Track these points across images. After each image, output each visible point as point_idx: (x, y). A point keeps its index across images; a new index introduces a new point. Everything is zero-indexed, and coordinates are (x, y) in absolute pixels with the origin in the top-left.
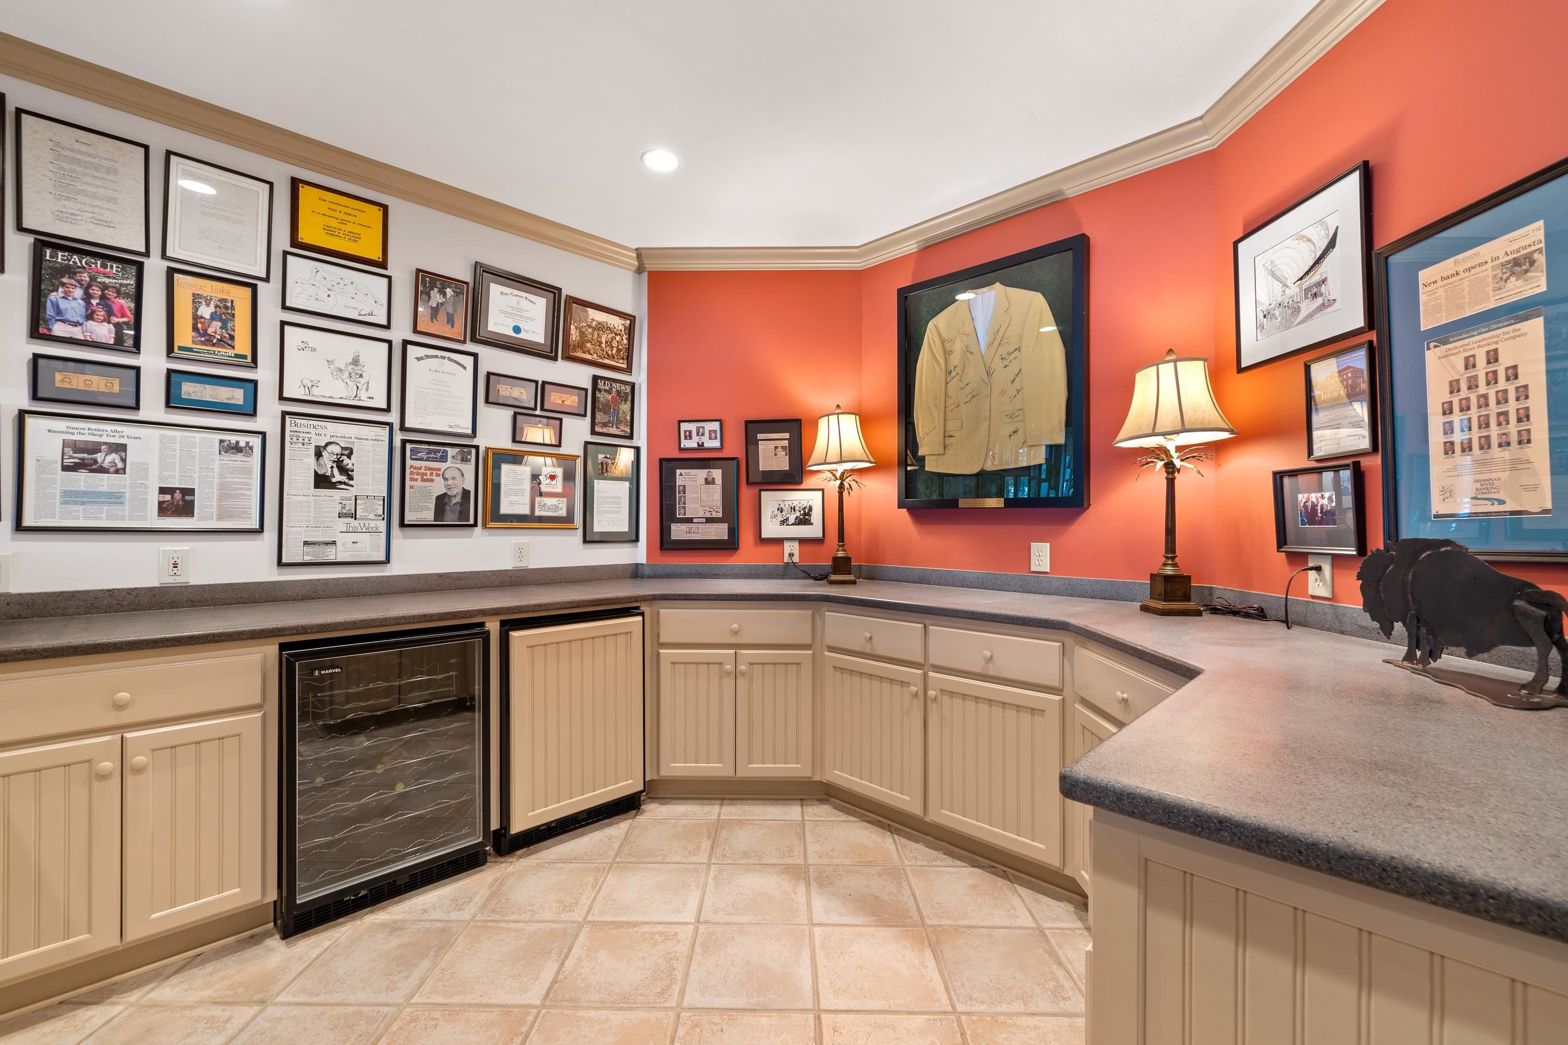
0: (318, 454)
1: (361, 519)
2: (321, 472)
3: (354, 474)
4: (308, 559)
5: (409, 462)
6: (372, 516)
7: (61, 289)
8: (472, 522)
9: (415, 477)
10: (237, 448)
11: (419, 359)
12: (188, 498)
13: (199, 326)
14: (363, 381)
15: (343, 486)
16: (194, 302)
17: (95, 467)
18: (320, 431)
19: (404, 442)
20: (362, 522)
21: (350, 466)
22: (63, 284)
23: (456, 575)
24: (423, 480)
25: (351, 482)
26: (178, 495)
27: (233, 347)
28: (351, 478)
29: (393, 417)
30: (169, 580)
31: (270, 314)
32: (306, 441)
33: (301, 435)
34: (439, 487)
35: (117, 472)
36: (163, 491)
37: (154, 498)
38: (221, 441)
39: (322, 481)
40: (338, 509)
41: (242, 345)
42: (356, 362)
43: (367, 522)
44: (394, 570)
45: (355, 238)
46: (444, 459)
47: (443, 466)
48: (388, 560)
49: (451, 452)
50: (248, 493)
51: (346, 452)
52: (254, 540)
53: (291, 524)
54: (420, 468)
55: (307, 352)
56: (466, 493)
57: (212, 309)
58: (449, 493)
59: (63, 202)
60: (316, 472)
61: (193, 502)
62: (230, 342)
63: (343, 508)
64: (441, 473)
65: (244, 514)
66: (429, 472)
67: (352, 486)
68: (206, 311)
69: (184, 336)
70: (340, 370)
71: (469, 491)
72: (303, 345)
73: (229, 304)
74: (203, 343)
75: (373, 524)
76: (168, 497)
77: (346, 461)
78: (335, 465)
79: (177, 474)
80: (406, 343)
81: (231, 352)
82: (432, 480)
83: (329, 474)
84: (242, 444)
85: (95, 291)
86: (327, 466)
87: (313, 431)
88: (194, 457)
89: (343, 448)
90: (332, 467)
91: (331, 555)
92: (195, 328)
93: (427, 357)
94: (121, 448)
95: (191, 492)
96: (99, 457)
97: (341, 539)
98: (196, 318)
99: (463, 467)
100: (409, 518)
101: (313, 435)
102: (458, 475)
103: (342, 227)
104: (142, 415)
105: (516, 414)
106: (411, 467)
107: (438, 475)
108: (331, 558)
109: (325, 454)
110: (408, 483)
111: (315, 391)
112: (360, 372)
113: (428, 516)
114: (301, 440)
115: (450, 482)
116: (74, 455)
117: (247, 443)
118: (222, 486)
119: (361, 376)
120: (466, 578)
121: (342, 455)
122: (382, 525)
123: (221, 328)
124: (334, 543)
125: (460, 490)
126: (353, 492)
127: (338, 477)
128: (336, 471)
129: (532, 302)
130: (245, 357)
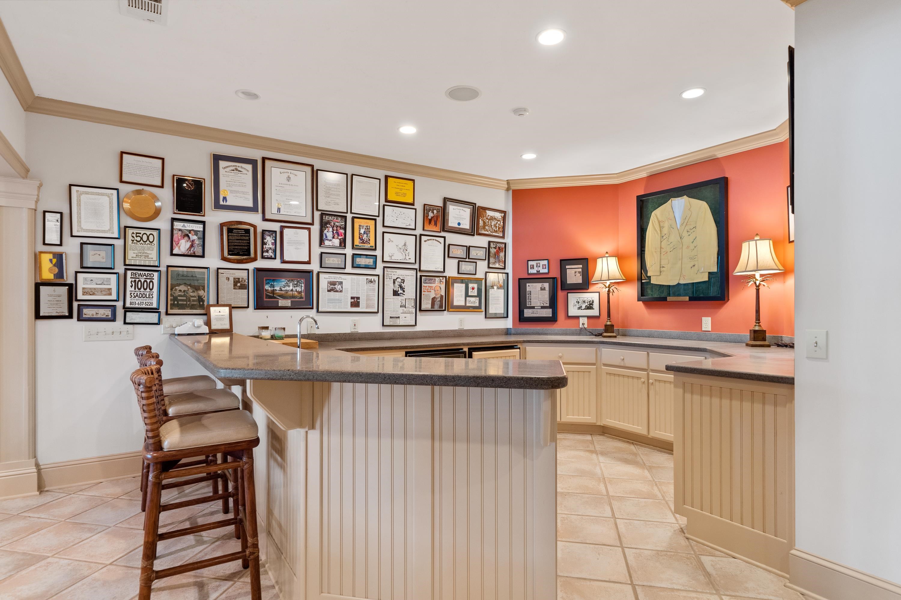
0: (394, 283)
1: (407, 308)
2: (395, 290)
3: (405, 290)
4: (391, 323)
5: (423, 284)
6: (410, 307)
7: (327, 229)
8: (444, 309)
9: (425, 290)
10: (371, 281)
11: (425, 241)
12: (358, 300)
13: (361, 237)
14: (407, 252)
15: (401, 295)
16: (359, 228)
17: (335, 290)
18: (395, 273)
19: (421, 276)
20: (407, 309)
21: (403, 287)
22: (327, 227)
23: (438, 331)
24: (428, 292)
25: (404, 293)
26: (355, 300)
27: (370, 243)
28: (404, 291)
29: (417, 266)
30: (353, 330)
31: (380, 229)
32: (391, 277)
33: (389, 275)
34: (433, 295)
35: (340, 292)
36: (352, 298)
37: (349, 301)
38: (367, 279)
39: (396, 293)
40: (400, 304)
41: (372, 243)
42: (405, 245)
43: (409, 309)
44: (418, 328)
45: (404, 195)
46: (434, 282)
47: (434, 286)
48: (416, 325)
49: (437, 279)
50: (374, 298)
51: (402, 281)
52: (375, 316)
53: (387, 310)
54: (426, 287)
55: (391, 242)
56: (442, 296)
57: (364, 230)
58: (436, 297)
59: (327, 199)
60: (393, 290)
61: (359, 301)
62: (369, 242)
63: (402, 303)
64: (433, 288)
65: (373, 307)
66: (429, 288)
67: (404, 295)
68: (362, 231)
69: (357, 242)
70: (400, 248)
71: (443, 296)
72: (389, 240)
73: (369, 228)
74: (362, 243)
75: (411, 310)
76: (353, 300)
77: (403, 285)
78: (399, 287)
79: (355, 292)
80: (421, 235)
81: (369, 246)
82: (430, 292)
83: (397, 290)
84: (373, 280)
85: (335, 228)
87: (393, 273)
88: (360, 285)
89: (402, 280)
90: (398, 287)
91: (398, 322)
92: (360, 238)
93: (428, 240)
94: (341, 283)
95: (358, 298)
96: (336, 286)
97: (402, 316)
98: (360, 234)
100: (423, 307)
101: (392, 275)
102: (439, 289)
103: (400, 191)
104: (346, 271)
105: (459, 261)
106: (424, 286)
107: (432, 289)
108: (398, 324)
109: (396, 282)
110: (423, 293)
111: (393, 258)
112: (406, 249)
113: (429, 307)
114: (389, 277)
115: (437, 292)
116: (330, 286)
117: (374, 279)
118: (367, 296)
119: (407, 250)
120: (442, 333)
121: (401, 282)
122: (414, 310)
123: (367, 237)
124: (399, 317)
125: (440, 296)
126: (405, 297)
127: (400, 291)
128: (399, 288)
129: (465, 211)
130: (373, 247)
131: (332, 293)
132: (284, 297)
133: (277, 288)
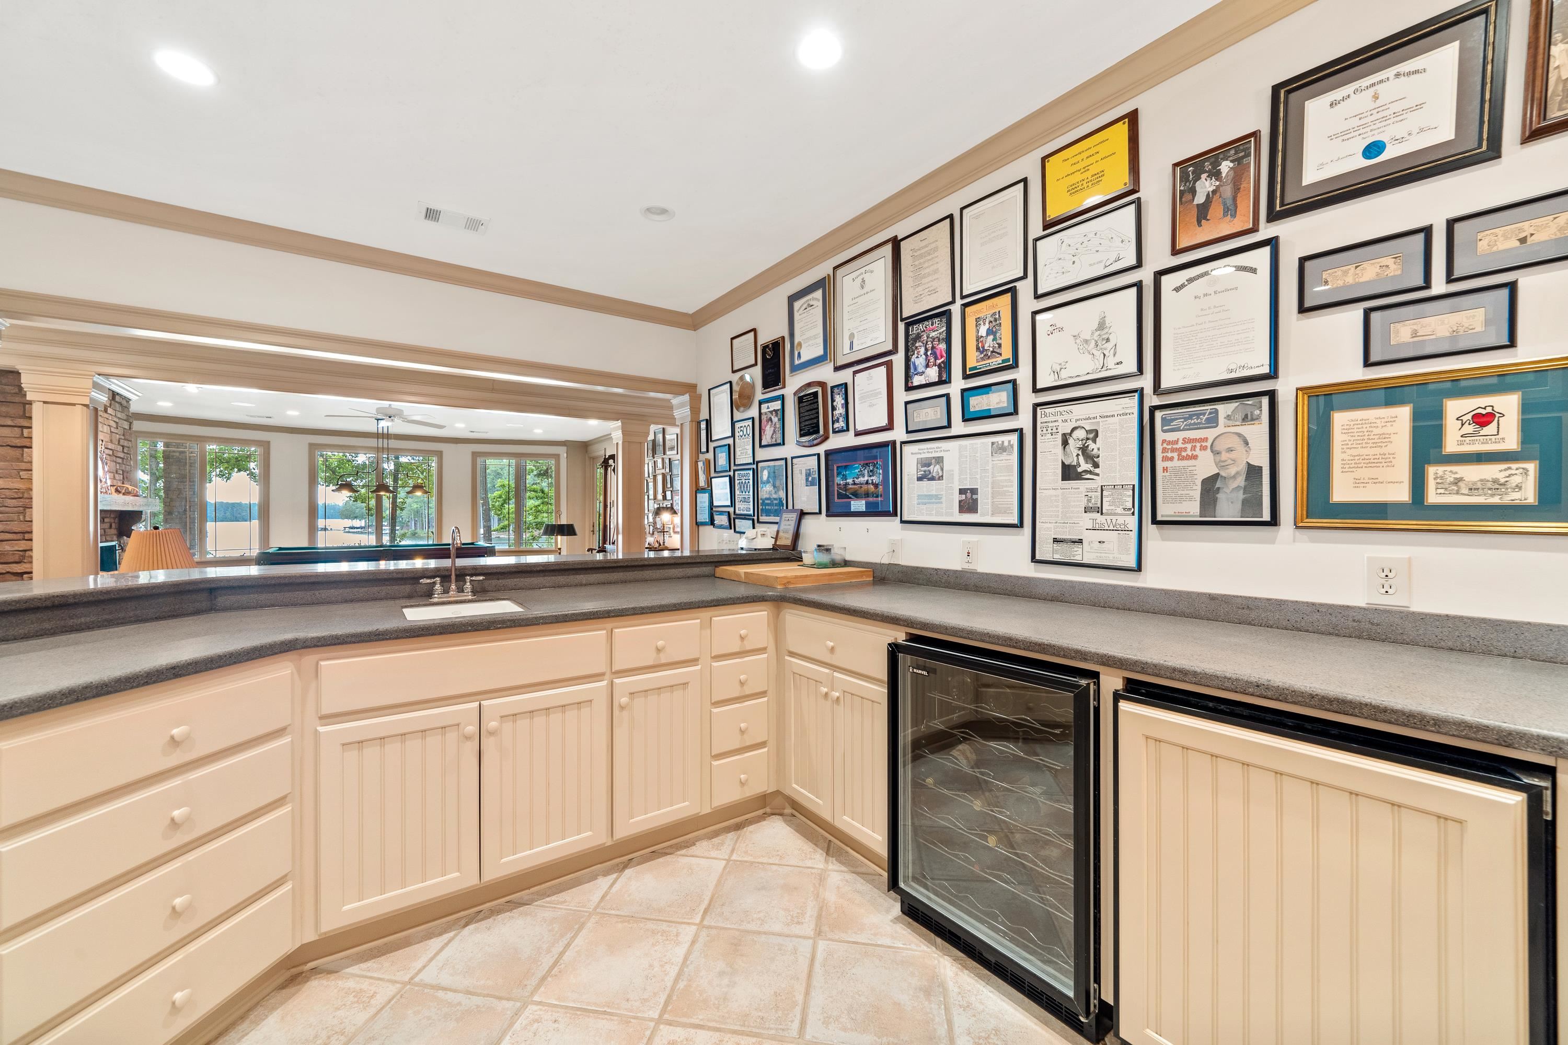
0: (1065, 443)
1: (1108, 514)
2: (1066, 463)
3: (1100, 461)
4: (1057, 557)
5: (1160, 436)
6: (1119, 510)
7: (916, 352)
8: (1269, 517)
9: (1170, 455)
10: (1003, 448)
11: (1177, 289)
12: (974, 497)
13: (980, 345)
14: (1109, 345)
15: (1088, 476)
16: (976, 326)
17: (930, 476)
18: (1066, 417)
20: (1109, 518)
21: (1095, 451)
22: (916, 348)
23: (1239, 601)
24: (1181, 458)
25: (1097, 471)
26: (969, 495)
27: (1001, 354)
28: (1096, 465)
29: (1145, 381)
30: (966, 566)
31: (1026, 308)
32: (1055, 430)
33: (1050, 425)
34: (1205, 466)
35: (939, 479)
36: (962, 491)
37: (957, 498)
38: (993, 444)
39: (1069, 473)
40: (1083, 503)
41: (1007, 353)
42: (1102, 326)
43: (1114, 518)
44: (1147, 580)
45: (1099, 177)
46: (1213, 421)
47: (1210, 434)
48: (1139, 568)
49: (1224, 409)
50: (1010, 489)
51: (1091, 436)
52: (1018, 535)
53: (1043, 520)
54: (1177, 442)
55: (1056, 333)
56: (1253, 472)
57: (987, 326)
58: (1223, 474)
59: (917, 289)
60: (1063, 463)
61: (977, 499)
62: (998, 351)
63: (1089, 501)
64: (1209, 444)
65: (1006, 512)
66: (1189, 446)
67: (1098, 475)
68: (983, 331)
70: (1086, 341)
71: (1260, 469)
72: (1051, 329)
73: (997, 316)
74: (983, 359)
75: (1121, 520)
76: (963, 497)
77: (1092, 445)
78: (1080, 453)
79: (968, 476)
80: (1160, 274)
81: (999, 360)
82: (1195, 457)
83: (1075, 463)
84: (1006, 444)
85: (930, 346)
86: (1073, 456)
87: (1060, 418)
88: (977, 461)
89: (1088, 432)
90: (1078, 455)
91: (1077, 555)
92: (978, 349)
93: (1190, 280)
94: (940, 460)
95: (974, 491)
96: (931, 468)
97: (1087, 536)
98: (978, 338)
99: (1246, 430)
100: (1164, 512)
101: (1060, 423)
102: (1236, 443)
103: (1084, 176)
104: (951, 432)
105: (1367, 313)
106: (1164, 441)
107: (1203, 448)
108: (1078, 559)
109: (1071, 441)
110: (1160, 465)
111: (1064, 374)
112: (1106, 336)
113: (1192, 509)
114: (1050, 431)
115: (1224, 456)
116: (923, 469)
117: (1009, 441)
118: (994, 483)
119: (1108, 340)
121: (1088, 439)
122: (1133, 522)
123: (993, 340)
124: (1080, 541)
125: (1242, 467)
126: (1099, 482)
127: (1084, 466)
128: (1081, 458)
129: (1417, 72)
130: (1008, 360)
131: (925, 483)
132: (856, 495)
133: (850, 481)
